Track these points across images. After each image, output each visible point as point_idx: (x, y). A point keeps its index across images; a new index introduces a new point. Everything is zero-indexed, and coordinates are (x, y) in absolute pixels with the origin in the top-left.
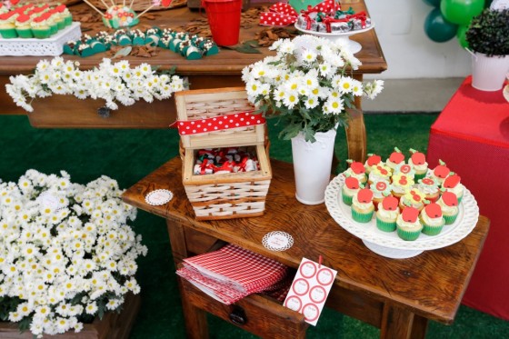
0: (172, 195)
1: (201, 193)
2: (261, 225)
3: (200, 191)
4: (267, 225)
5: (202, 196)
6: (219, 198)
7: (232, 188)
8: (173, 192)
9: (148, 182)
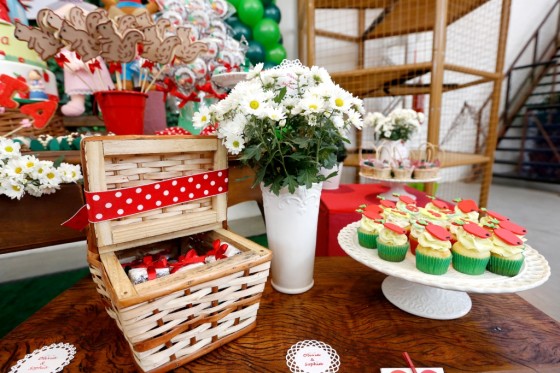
0: (72, 349)
1: (157, 317)
2: (266, 343)
3: (156, 312)
4: (273, 340)
5: (160, 323)
6: (190, 318)
7: (215, 290)
8: (75, 343)
9: (12, 343)
